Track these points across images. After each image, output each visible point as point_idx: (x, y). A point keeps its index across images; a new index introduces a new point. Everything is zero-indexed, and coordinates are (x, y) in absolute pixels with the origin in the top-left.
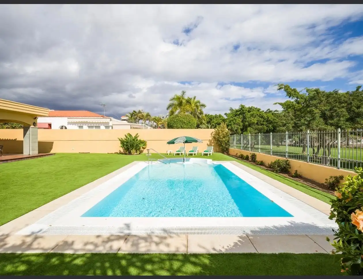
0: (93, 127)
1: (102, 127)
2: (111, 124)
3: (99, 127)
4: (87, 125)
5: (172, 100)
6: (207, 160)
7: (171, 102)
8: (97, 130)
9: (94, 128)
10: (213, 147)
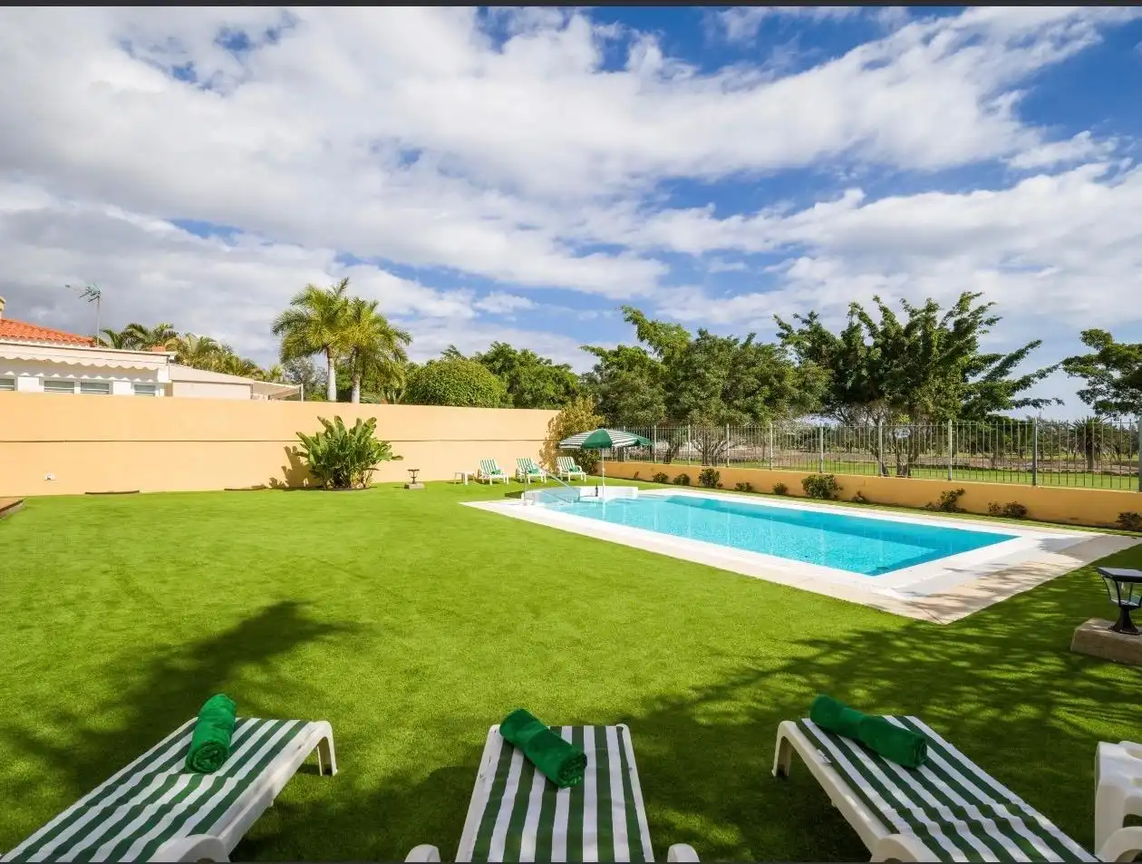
0: (71, 384)
1: (122, 388)
2: (163, 377)
3: (106, 387)
4: (41, 375)
5: (300, 301)
6: (631, 490)
7: (299, 309)
8: (97, 397)
9: (77, 389)
10: (572, 459)
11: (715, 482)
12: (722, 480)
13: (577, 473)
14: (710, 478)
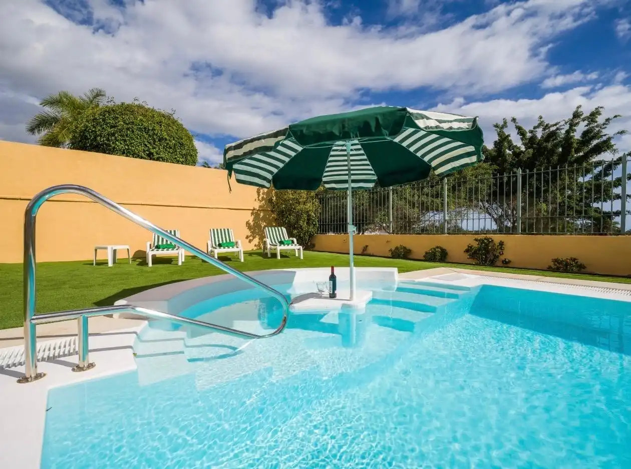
10: (284, 230)
11: (496, 257)
12: (508, 255)
13: (290, 247)
14: (488, 252)
